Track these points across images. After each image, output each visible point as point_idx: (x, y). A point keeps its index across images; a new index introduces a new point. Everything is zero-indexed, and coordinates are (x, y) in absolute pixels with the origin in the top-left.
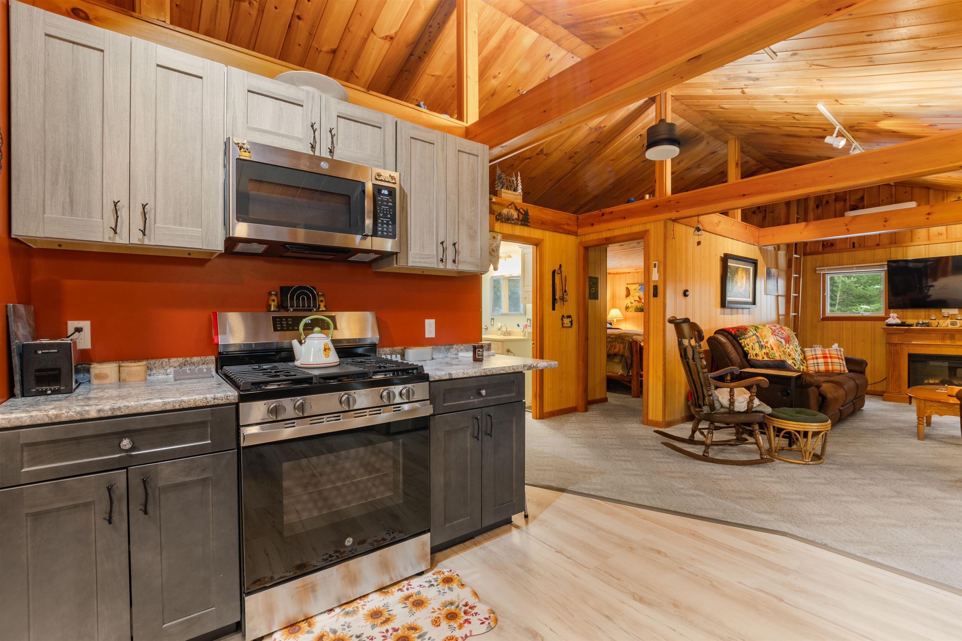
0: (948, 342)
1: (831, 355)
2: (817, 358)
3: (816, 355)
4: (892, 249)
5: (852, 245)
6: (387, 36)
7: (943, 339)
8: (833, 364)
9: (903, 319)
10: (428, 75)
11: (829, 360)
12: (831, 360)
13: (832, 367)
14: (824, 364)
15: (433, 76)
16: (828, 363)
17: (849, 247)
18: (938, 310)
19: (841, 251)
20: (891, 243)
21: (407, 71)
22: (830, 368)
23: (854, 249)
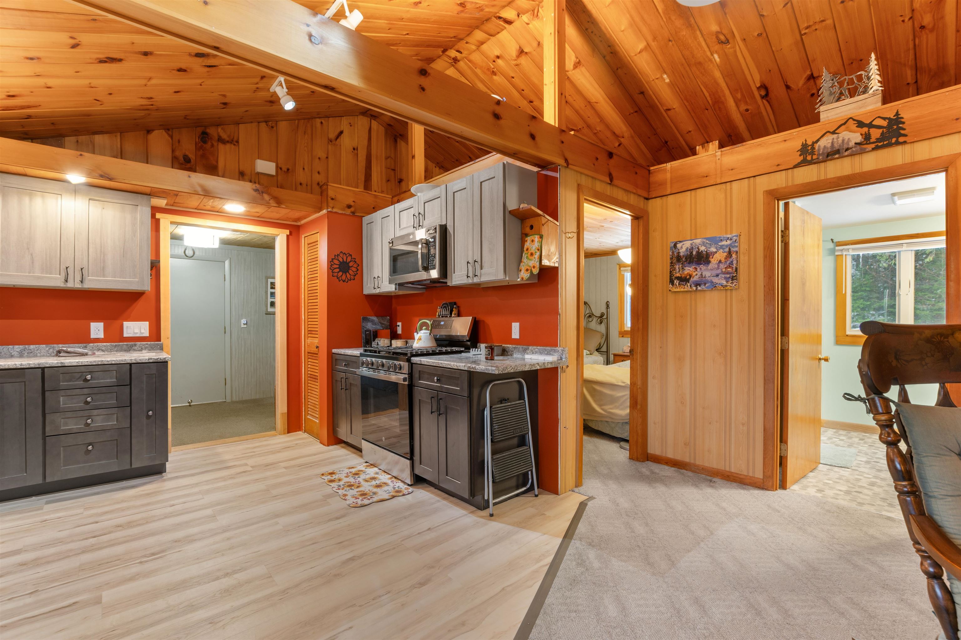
6: (574, 65)
10: (636, 55)
15: (640, 52)
21: (617, 69)
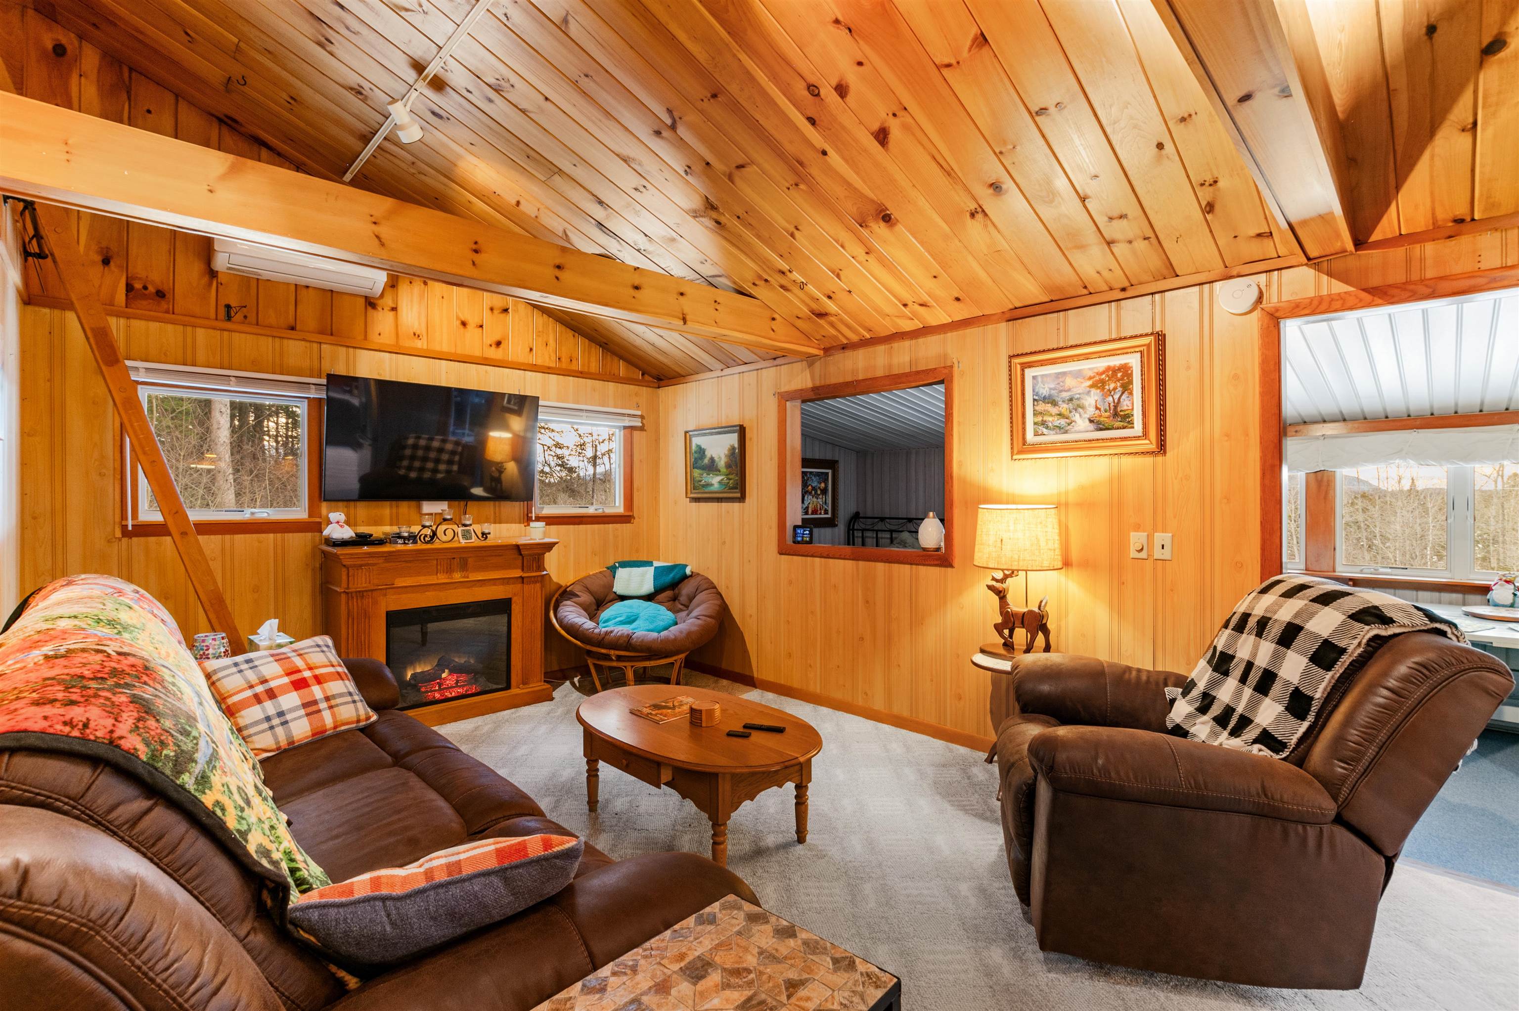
0: (457, 576)
1: (318, 672)
2: (271, 694)
3: (264, 681)
4: (324, 346)
5: (222, 312)
7: (449, 571)
8: (333, 702)
9: (355, 525)
11: (317, 691)
12: (323, 690)
13: (334, 715)
14: (302, 712)
16: (315, 702)
17: (213, 315)
18: (413, 503)
19: (190, 320)
20: (322, 332)
22: (328, 719)
23: (229, 325)
